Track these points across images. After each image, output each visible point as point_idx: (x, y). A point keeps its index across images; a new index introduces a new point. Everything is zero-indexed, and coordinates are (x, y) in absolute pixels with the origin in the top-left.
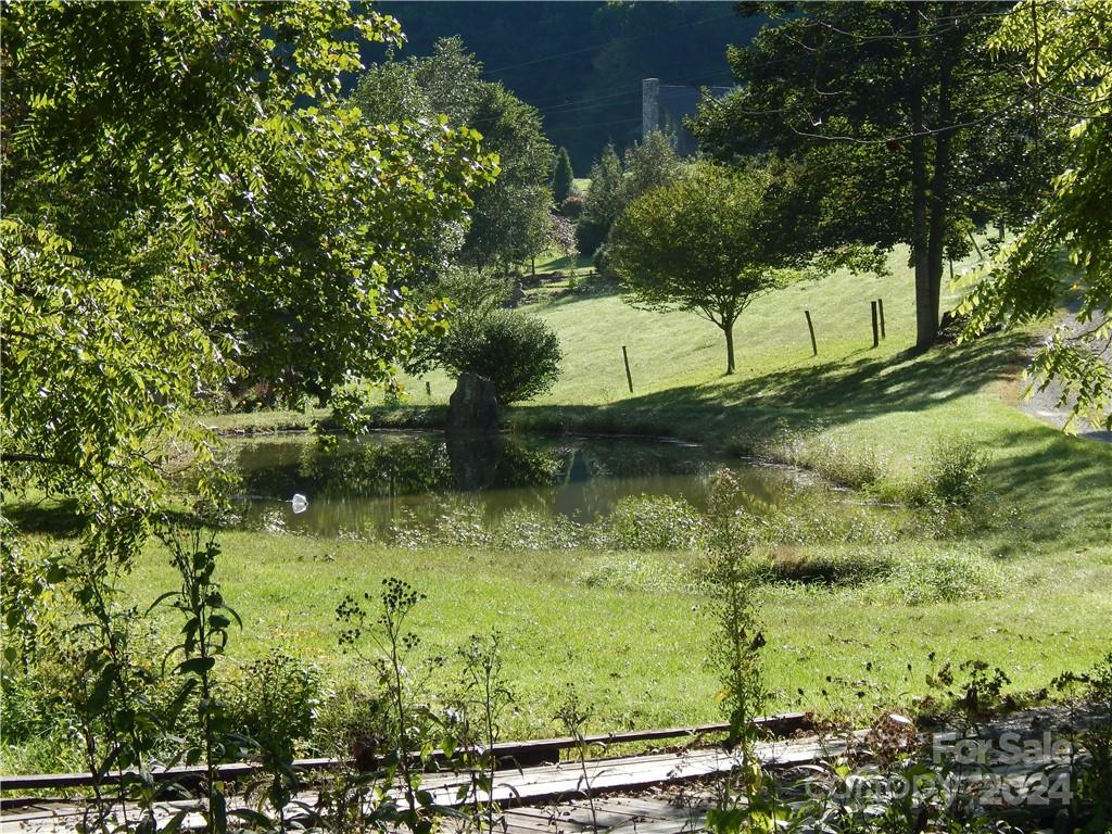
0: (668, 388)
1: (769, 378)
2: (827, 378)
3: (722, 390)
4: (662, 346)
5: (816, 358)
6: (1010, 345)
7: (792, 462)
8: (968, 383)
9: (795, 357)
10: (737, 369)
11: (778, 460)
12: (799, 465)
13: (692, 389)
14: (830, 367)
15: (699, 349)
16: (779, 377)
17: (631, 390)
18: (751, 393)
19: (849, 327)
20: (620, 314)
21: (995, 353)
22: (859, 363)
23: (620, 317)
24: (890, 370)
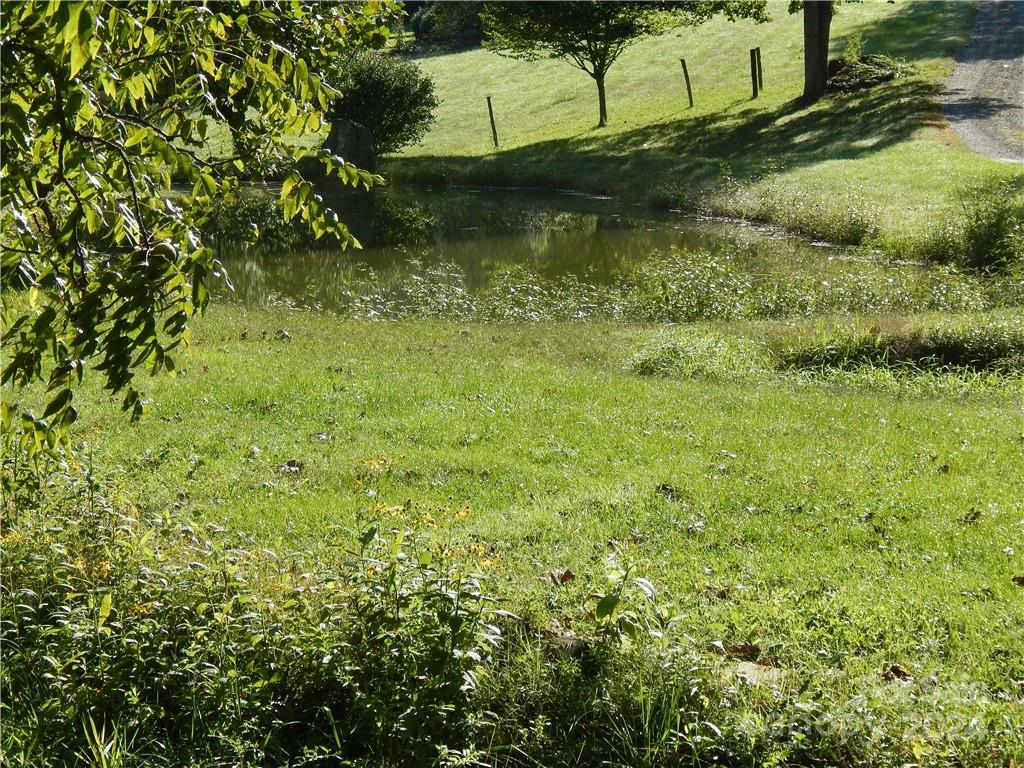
0: (537, 141)
1: (650, 130)
2: (717, 129)
3: (600, 142)
4: (515, 101)
5: (693, 109)
6: (913, 93)
7: (739, 215)
8: (892, 131)
9: (671, 108)
10: (608, 123)
11: (718, 213)
12: (747, 218)
13: (565, 142)
14: (714, 118)
15: (558, 102)
16: (662, 128)
17: (497, 145)
18: (635, 144)
19: (718, 79)
20: (459, 71)
21: (903, 100)
22: (744, 114)
23: (461, 74)
24: (786, 119)
